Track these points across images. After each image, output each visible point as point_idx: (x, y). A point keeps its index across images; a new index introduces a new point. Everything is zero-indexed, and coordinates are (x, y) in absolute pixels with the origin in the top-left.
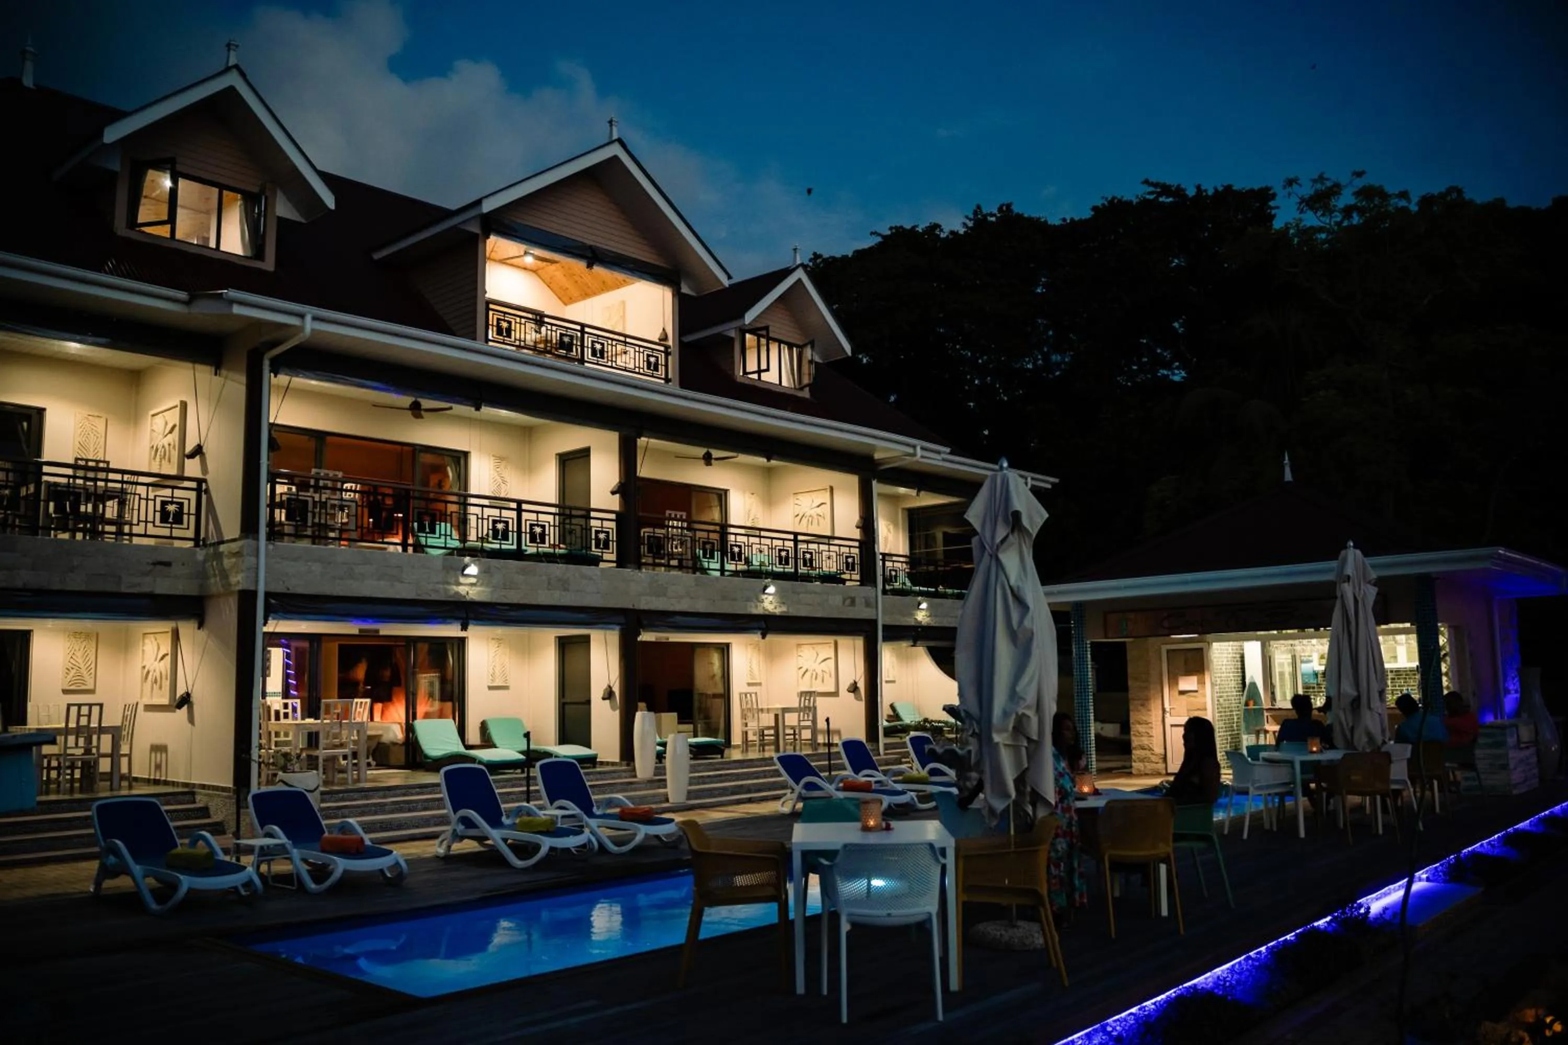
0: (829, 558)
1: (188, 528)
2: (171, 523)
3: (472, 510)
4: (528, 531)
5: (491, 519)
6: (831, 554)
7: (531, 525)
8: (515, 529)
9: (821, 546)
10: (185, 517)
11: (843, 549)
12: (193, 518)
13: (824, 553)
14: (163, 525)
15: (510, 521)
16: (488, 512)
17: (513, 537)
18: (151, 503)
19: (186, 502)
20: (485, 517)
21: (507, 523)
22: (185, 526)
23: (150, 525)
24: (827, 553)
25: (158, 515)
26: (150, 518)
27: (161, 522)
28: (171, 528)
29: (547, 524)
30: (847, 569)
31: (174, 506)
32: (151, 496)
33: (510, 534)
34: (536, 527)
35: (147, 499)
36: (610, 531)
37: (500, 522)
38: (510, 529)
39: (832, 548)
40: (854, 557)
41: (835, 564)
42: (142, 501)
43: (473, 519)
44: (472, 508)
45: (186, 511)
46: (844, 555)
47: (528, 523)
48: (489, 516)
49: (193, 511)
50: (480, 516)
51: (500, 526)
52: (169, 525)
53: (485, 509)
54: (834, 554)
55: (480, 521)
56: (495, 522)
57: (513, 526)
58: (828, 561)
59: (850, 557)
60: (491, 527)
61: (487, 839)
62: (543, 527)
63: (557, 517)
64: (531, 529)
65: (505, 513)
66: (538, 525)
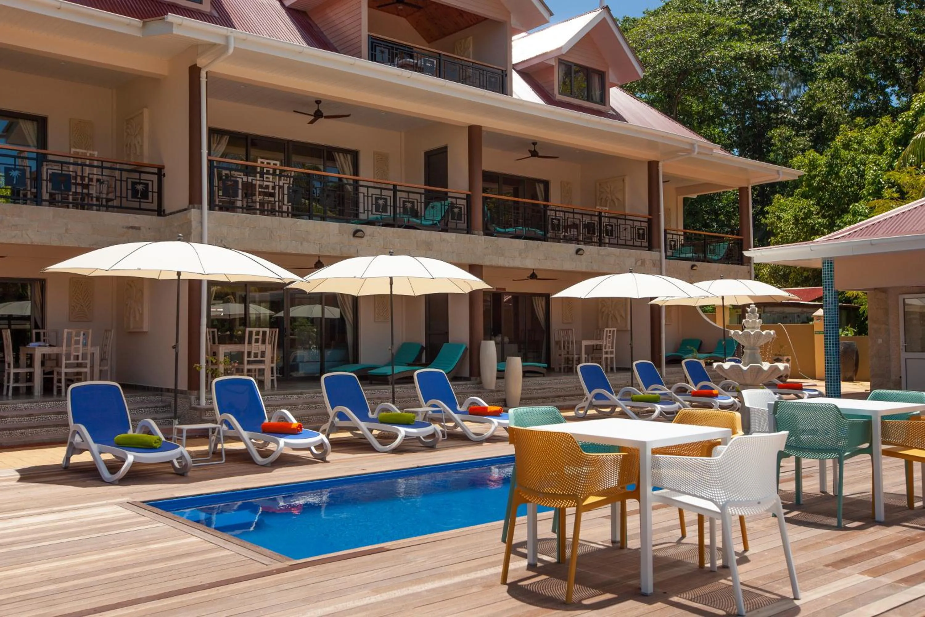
0: (625, 230)
1: (152, 203)
2: (140, 199)
3: (362, 190)
4: (402, 206)
5: (374, 196)
6: (627, 226)
7: (404, 202)
8: (392, 205)
9: (619, 220)
10: (150, 194)
11: (636, 223)
12: (156, 195)
13: (621, 226)
14: (133, 200)
15: (389, 198)
16: (371, 191)
17: (390, 211)
18: (124, 184)
19: (150, 183)
20: (370, 195)
21: (386, 199)
22: (150, 200)
23: (124, 200)
24: (624, 226)
25: (130, 192)
26: (124, 195)
27: (132, 197)
28: (140, 202)
29: (416, 201)
30: (639, 238)
31: (141, 185)
32: (124, 178)
33: (389, 208)
34: (407, 203)
35: (121, 181)
36: (462, 206)
37: (381, 199)
38: (389, 204)
39: (628, 222)
40: (644, 229)
41: (630, 234)
42: (117, 182)
43: (361, 196)
44: (361, 188)
45: (150, 189)
46: (637, 227)
47: (402, 200)
48: (372, 194)
49: (156, 189)
50: (366, 194)
51: (381, 202)
52: (139, 200)
53: (369, 189)
54: (629, 227)
55: (366, 198)
56: (377, 199)
57: (390, 202)
58: (624, 232)
59: (641, 229)
60: (374, 203)
61: (357, 429)
62: (413, 203)
63: (423, 196)
64: (404, 205)
65: (384, 192)
66: (409, 202)
